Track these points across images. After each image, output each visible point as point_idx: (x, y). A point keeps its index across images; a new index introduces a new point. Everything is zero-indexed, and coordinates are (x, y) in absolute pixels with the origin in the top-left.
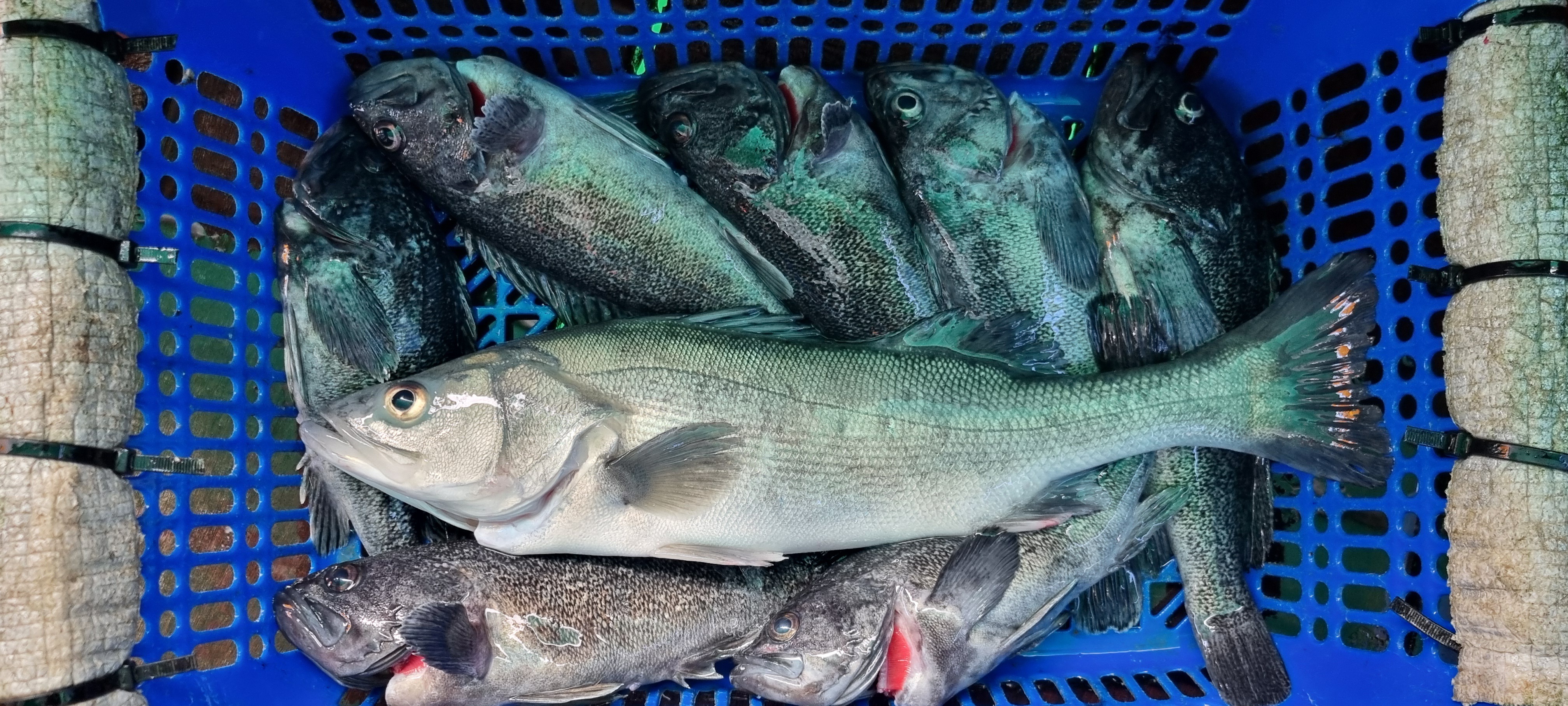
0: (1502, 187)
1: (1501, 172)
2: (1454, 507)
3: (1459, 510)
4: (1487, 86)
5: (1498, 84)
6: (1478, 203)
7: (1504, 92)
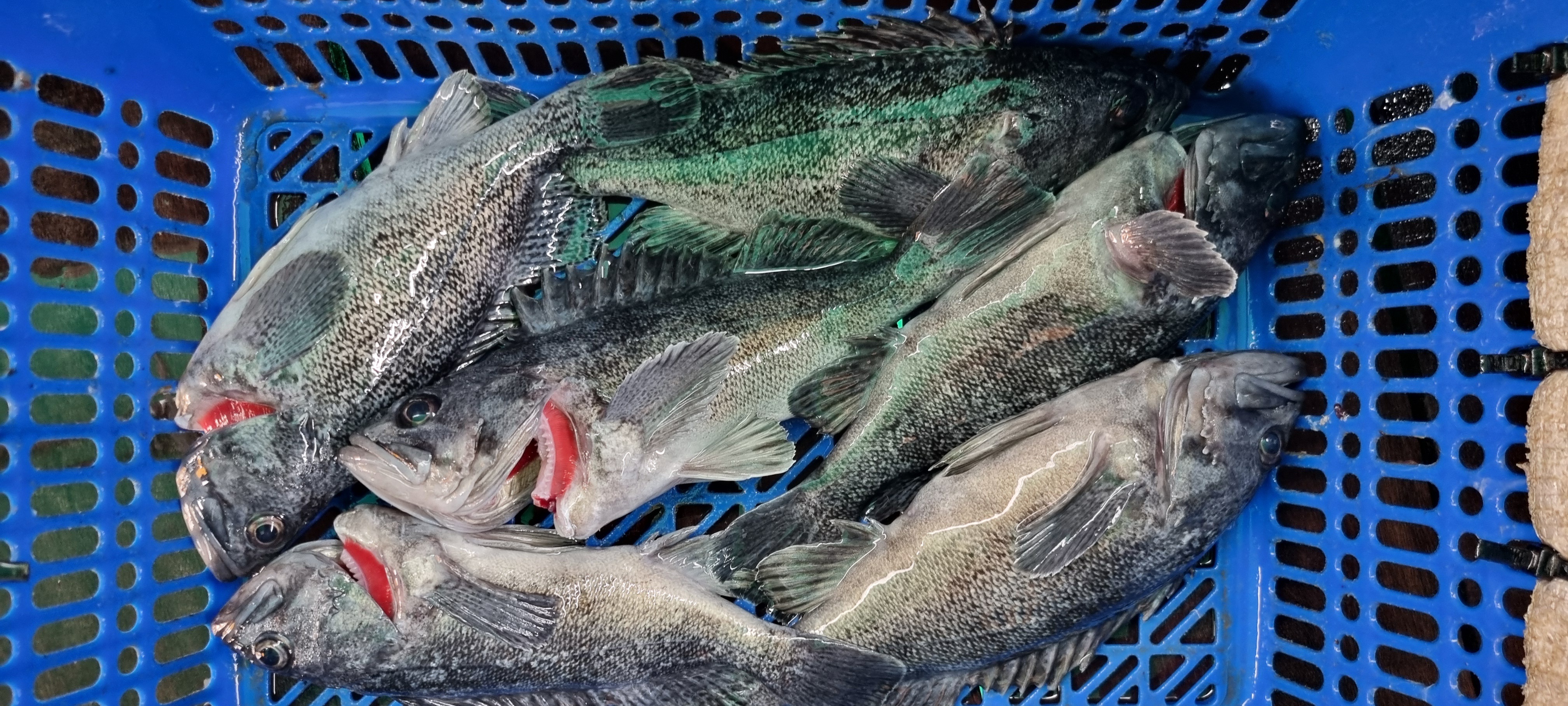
2: (1534, 638)
3: (1541, 644)
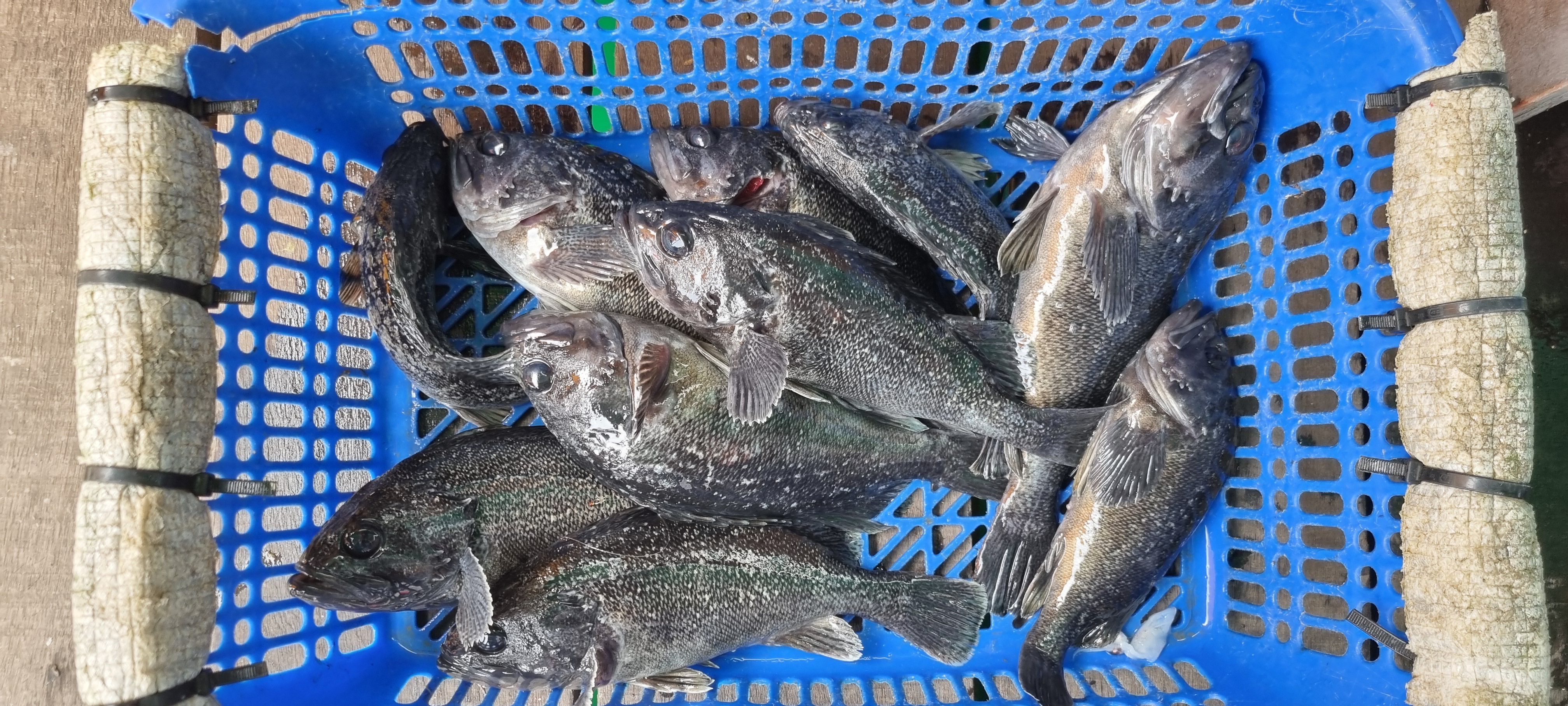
0: (1447, 238)
1: (1445, 224)
4: (1432, 146)
5: (1443, 143)
6: (1424, 251)
7: (1447, 151)
